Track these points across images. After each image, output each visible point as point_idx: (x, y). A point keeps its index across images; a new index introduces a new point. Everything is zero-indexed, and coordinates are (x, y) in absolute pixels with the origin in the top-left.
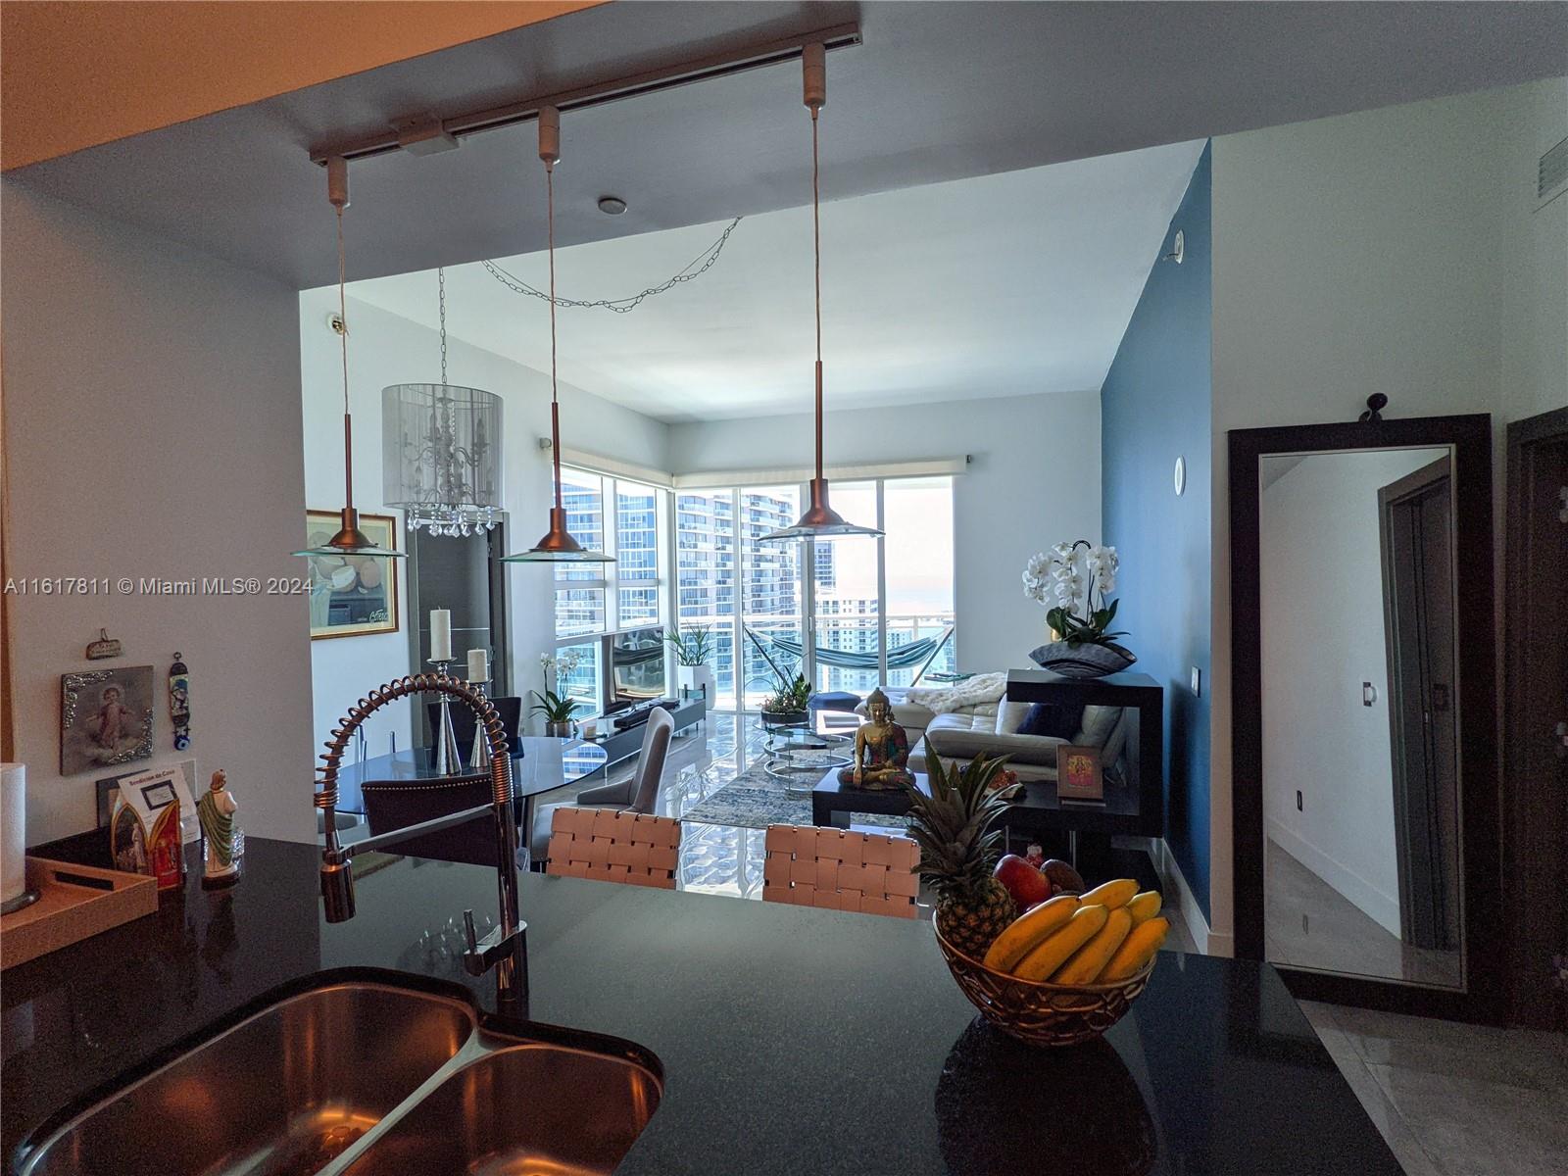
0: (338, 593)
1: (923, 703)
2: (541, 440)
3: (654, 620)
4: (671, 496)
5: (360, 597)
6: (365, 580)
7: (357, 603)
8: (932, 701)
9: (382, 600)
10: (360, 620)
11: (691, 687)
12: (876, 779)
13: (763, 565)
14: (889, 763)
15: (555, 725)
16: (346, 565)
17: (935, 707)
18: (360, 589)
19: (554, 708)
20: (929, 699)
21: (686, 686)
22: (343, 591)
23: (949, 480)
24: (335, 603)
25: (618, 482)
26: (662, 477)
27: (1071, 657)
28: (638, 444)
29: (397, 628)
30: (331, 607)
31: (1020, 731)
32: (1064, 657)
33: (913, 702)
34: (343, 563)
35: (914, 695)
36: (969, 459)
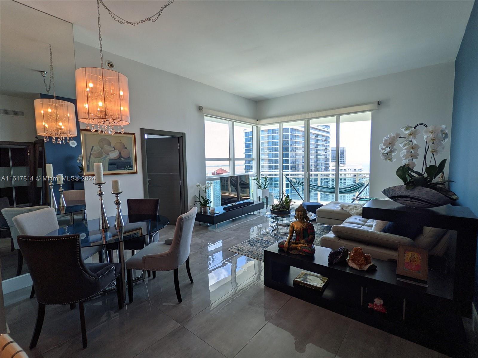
0: (112, 159)
1: (347, 210)
2: (199, 107)
5: (121, 161)
6: (123, 155)
7: (120, 163)
9: (131, 162)
10: (121, 169)
12: (296, 248)
13: (319, 157)
14: (302, 241)
15: (202, 208)
16: (115, 150)
17: (352, 212)
18: (121, 158)
19: (202, 202)
20: (350, 208)
21: (260, 196)
22: (113, 159)
23: (369, 114)
24: (110, 163)
25: (235, 123)
27: (407, 194)
28: (243, 109)
29: (137, 173)
30: (109, 164)
31: (384, 231)
32: (404, 194)
33: (342, 209)
34: (114, 149)
35: (343, 206)
36: (379, 103)
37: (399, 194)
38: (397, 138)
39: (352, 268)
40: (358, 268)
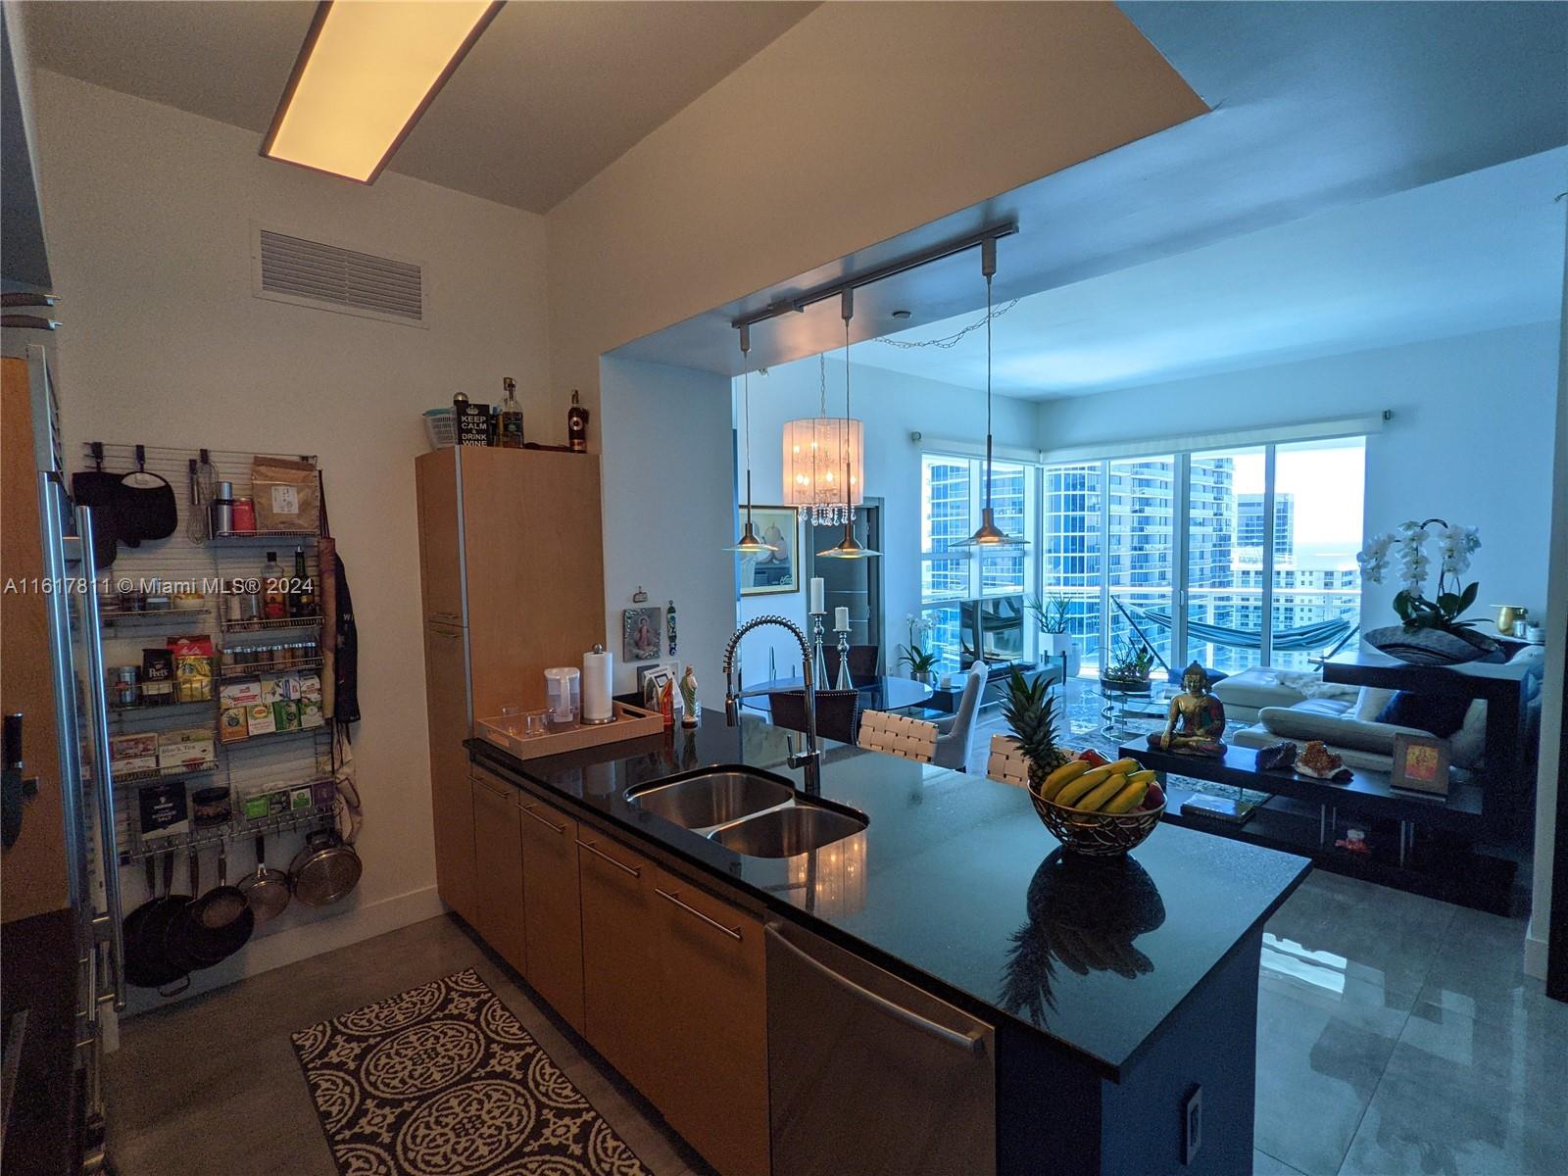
1: (1294, 686)
2: (913, 433)
3: (1019, 588)
4: (1039, 473)
8: (1305, 685)
11: (1051, 653)
12: (1186, 745)
14: (1199, 733)
15: (918, 675)
17: (1307, 692)
19: (918, 660)
20: (1302, 682)
21: (1046, 652)
26: (1030, 455)
27: (1406, 642)
29: (797, 590)
31: (1378, 720)
32: (1400, 641)
33: (1282, 684)
35: (1284, 678)
36: (1387, 416)
37: (1393, 642)
38: (1390, 543)
39: (1303, 775)
40: (1316, 775)
